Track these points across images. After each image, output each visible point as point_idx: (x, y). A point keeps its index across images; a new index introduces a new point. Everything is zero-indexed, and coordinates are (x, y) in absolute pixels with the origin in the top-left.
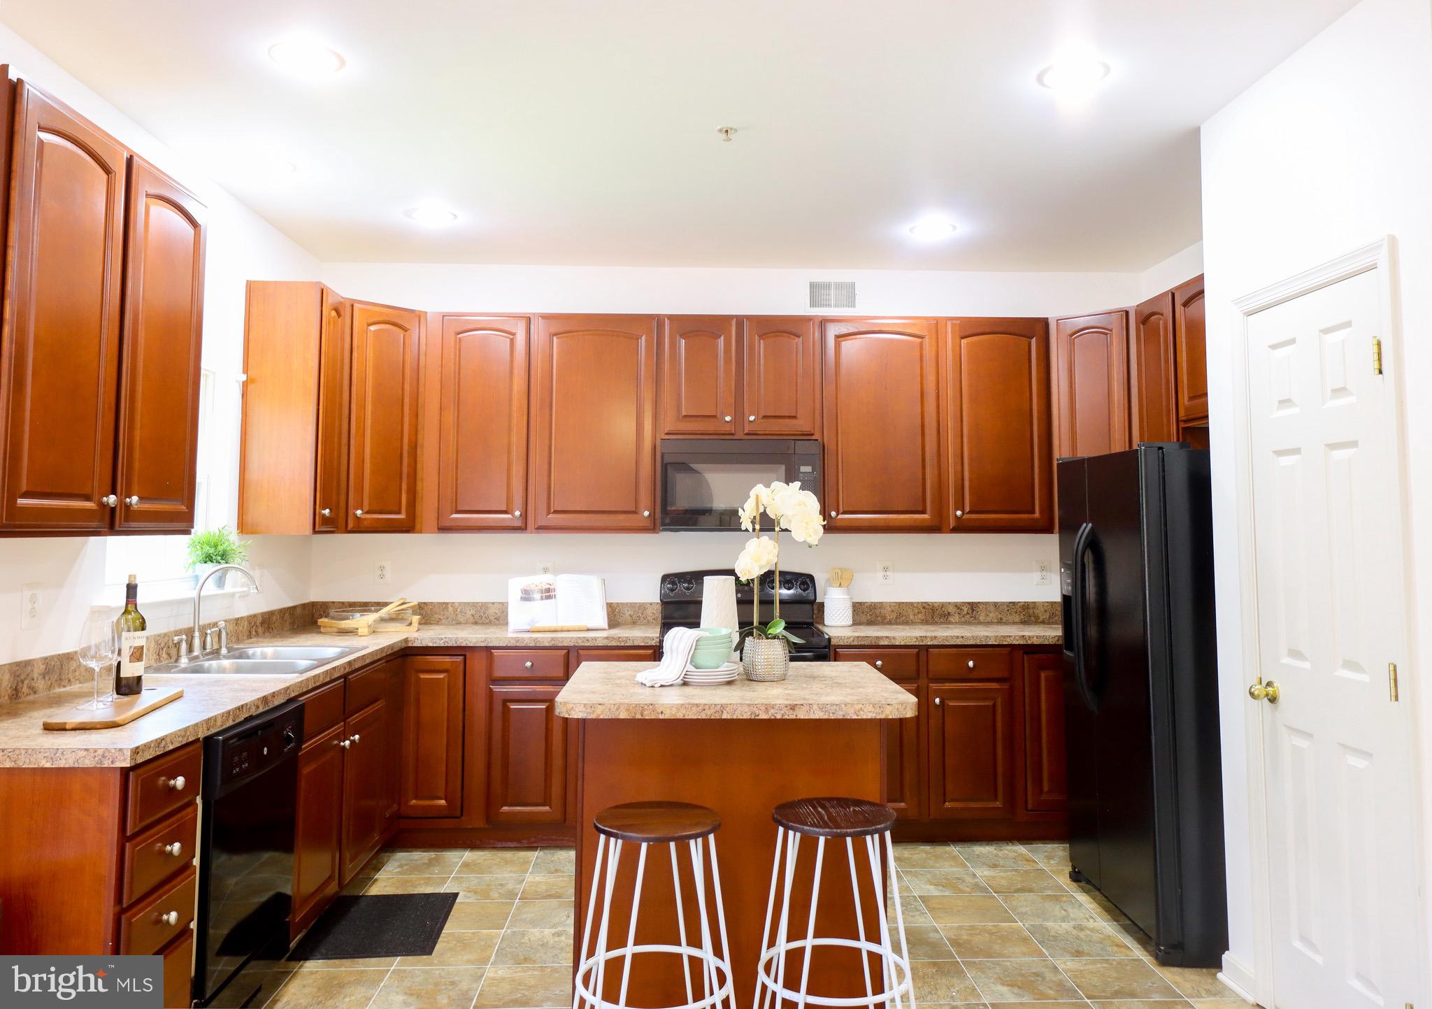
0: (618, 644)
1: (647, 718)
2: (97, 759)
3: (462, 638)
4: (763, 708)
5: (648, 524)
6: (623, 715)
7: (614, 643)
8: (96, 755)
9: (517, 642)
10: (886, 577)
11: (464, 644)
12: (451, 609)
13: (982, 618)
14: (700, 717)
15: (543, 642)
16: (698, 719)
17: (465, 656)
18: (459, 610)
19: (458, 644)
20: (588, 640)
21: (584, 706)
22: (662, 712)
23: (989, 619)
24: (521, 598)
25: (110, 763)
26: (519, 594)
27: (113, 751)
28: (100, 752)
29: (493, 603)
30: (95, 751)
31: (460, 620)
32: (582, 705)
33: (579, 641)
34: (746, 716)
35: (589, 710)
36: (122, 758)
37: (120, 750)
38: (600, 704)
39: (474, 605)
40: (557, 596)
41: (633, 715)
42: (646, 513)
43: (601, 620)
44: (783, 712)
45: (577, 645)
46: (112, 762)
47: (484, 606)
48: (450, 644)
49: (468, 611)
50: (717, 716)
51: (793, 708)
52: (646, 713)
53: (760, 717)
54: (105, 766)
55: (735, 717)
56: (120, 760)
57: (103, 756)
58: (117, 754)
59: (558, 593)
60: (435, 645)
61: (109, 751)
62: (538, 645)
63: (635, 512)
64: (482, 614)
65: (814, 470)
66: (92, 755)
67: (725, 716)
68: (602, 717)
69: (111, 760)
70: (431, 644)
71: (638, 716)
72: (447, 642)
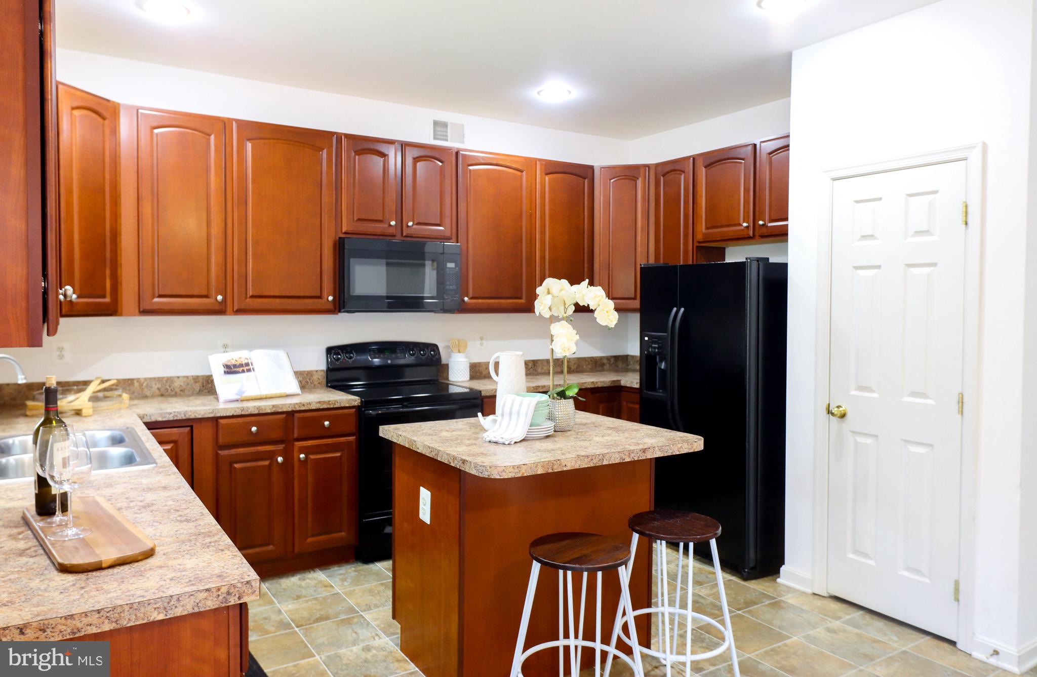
0: (329, 406)
1: (556, 471)
2: (221, 598)
3: (191, 411)
4: (627, 454)
5: (331, 307)
6: (540, 471)
7: (325, 406)
8: (220, 593)
9: (242, 411)
10: (482, 344)
11: (193, 416)
12: (136, 384)
13: (539, 370)
14: (589, 466)
15: (265, 409)
16: (588, 467)
17: (192, 427)
18: (145, 385)
19: (188, 417)
20: (304, 405)
21: (513, 468)
22: (566, 465)
23: (543, 371)
24: (225, 372)
25: (237, 599)
26: (222, 369)
27: (239, 585)
28: (224, 590)
29: (178, 377)
30: (219, 590)
31: (146, 393)
32: (512, 467)
33: (297, 406)
34: (617, 461)
35: (516, 470)
36: (250, 591)
37: (248, 582)
38: (524, 465)
39: (159, 379)
40: (255, 369)
41: (547, 470)
42: (331, 298)
43: (293, 386)
44: (638, 455)
45: (294, 409)
46: (239, 598)
47: (170, 380)
48: (179, 417)
49: (154, 385)
50: (600, 464)
51: (644, 451)
52: (555, 467)
53: (625, 461)
54: (230, 604)
55: (611, 463)
56: (248, 595)
57: (229, 593)
58: (244, 588)
59: (255, 366)
60: (164, 419)
61: (235, 586)
62: (261, 412)
63: (320, 297)
64: (168, 387)
65: (456, 266)
66: (215, 594)
67: (605, 463)
68: (525, 475)
69: (237, 596)
70: (160, 419)
71: (550, 471)
72: (177, 416)
